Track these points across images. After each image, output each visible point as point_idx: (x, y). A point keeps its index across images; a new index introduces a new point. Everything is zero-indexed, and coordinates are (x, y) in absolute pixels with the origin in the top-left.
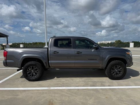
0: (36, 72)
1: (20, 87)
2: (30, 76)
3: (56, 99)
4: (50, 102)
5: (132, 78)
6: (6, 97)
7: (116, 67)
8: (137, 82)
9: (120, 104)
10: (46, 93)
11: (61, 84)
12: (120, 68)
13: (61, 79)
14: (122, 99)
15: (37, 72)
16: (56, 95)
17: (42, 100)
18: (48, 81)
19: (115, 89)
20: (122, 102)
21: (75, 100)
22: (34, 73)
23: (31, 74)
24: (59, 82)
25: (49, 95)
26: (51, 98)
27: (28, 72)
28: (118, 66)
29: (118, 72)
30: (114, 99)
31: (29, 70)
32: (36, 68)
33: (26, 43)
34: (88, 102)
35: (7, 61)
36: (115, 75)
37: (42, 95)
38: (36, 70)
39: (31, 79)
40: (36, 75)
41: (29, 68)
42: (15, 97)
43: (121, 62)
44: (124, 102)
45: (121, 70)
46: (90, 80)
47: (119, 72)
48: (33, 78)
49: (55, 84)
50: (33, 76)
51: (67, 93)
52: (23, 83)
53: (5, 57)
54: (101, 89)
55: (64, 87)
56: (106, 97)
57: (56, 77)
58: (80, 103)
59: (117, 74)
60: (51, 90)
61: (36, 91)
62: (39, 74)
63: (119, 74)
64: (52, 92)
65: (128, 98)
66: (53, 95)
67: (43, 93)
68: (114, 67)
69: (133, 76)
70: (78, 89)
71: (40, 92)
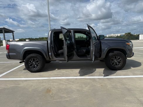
0: (37, 63)
1: (22, 78)
2: (32, 67)
3: (54, 87)
4: (48, 89)
5: (132, 68)
6: (9, 85)
7: (115, 58)
8: (136, 72)
9: (114, 91)
10: (46, 82)
11: (60, 75)
12: (119, 59)
13: (61, 70)
14: (116, 87)
15: (39, 63)
16: (55, 84)
17: (41, 88)
18: (49, 72)
19: (112, 78)
20: (116, 89)
21: (72, 87)
22: (35, 64)
23: (33, 66)
24: (59, 73)
25: (49, 84)
26: (50, 86)
27: (30, 64)
28: (118, 57)
29: (117, 63)
30: (109, 87)
31: (30, 62)
32: (37, 60)
33: (32, 38)
34: (84, 90)
35: (10, 54)
36: (114, 65)
37: (42, 84)
38: (37, 62)
39: (33, 70)
40: (37, 66)
41: (30, 60)
42: (17, 85)
43: (121, 52)
44: (118, 90)
45: (120, 60)
46: (89, 71)
47: (119, 62)
48: (35, 69)
49: (55, 75)
50: (34, 67)
51: (65, 82)
52: (26, 74)
53: (8, 50)
54: (99, 78)
55: (63, 76)
56: (102, 85)
57: (57, 69)
58: (76, 90)
59: (116, 64)
60: (50, 80)
61: (36, 81)
62: (40, 66)
63: (119, 64)
64: (51, 81)
65: (123, 86)
66: (52, 84)
67: (43, 82)
68: (113, 58)
69: (134, 67)
70: (76, 79)
71: (40, 81)
